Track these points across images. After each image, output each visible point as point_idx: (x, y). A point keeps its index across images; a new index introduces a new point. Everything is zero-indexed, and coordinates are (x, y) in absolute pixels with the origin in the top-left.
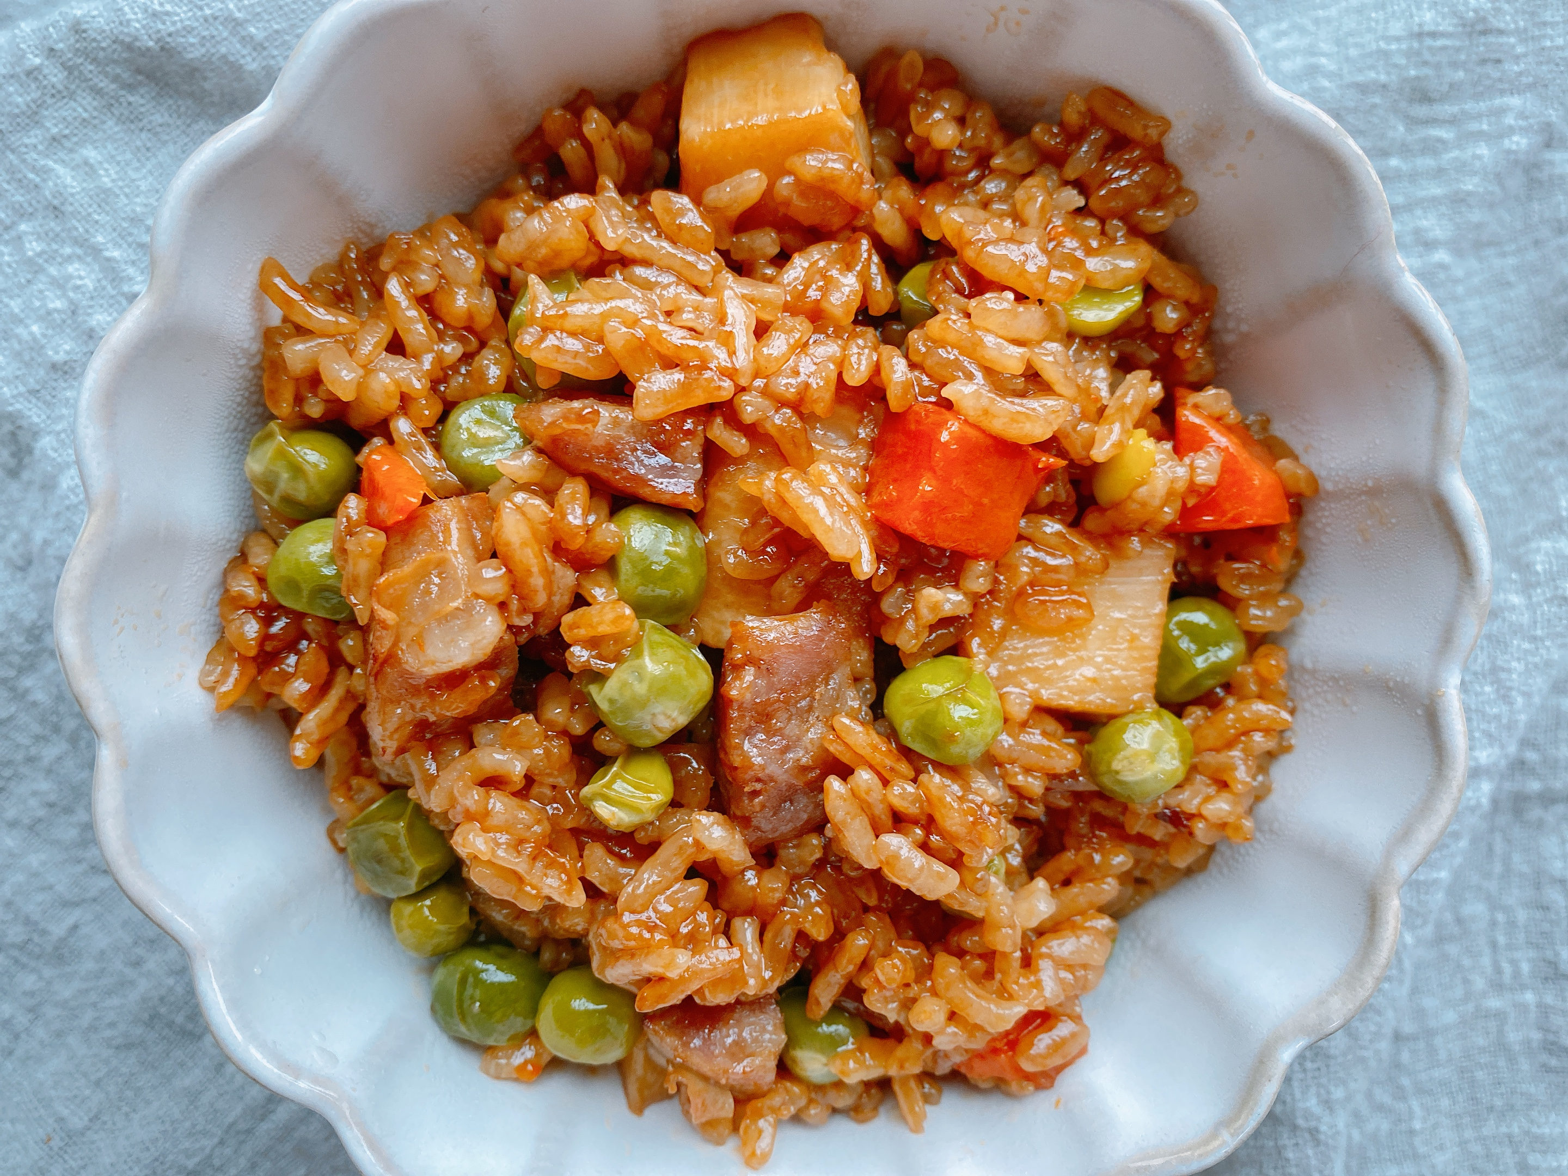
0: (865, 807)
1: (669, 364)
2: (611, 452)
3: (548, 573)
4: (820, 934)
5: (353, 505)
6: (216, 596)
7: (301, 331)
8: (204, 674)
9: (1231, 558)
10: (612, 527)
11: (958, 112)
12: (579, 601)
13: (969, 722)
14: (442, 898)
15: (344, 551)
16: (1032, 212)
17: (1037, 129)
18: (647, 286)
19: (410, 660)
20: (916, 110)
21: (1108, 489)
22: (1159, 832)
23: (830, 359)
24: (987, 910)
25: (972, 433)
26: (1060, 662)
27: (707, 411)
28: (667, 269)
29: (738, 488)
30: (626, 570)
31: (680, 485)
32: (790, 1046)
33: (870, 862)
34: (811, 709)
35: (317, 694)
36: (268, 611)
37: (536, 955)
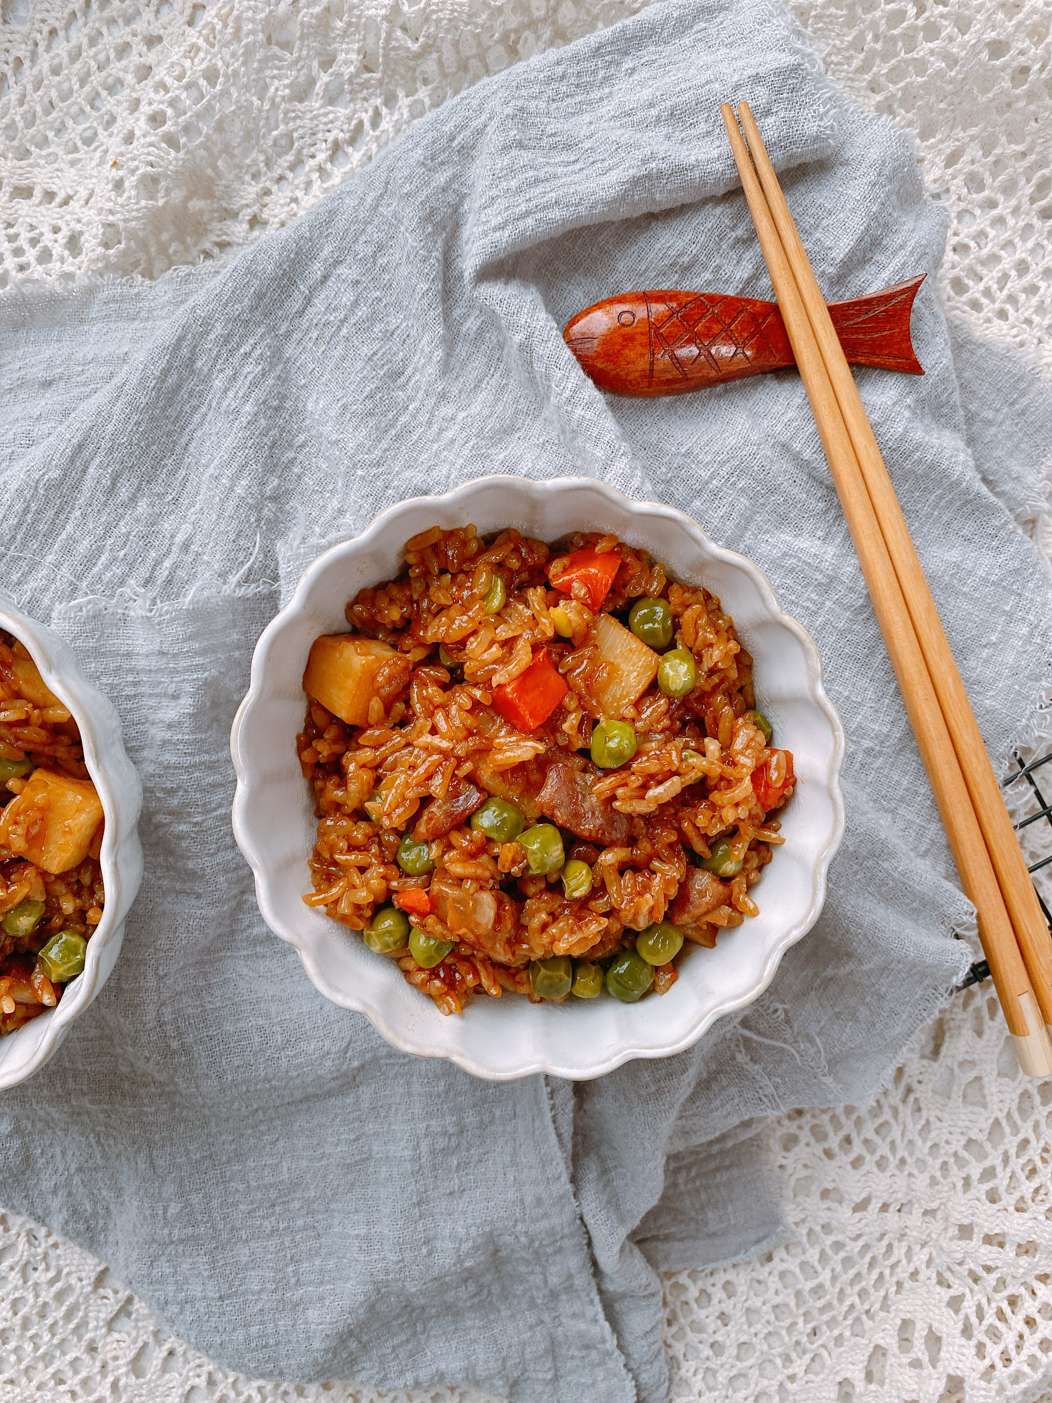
0: (632, 798)
1: (430, 778)
2: (449, 814)
3: (479, 865)
4: (673, 838)
5: (413, 919)
6: (415, 991)
7: (336, 902)
8: (443, 1012)
9: (625, 586)
10: (475, 831)
11: (387, 601)
12: (495, 858)
13: (620, 741)
14: (580, 972)
15: (429, 931)
16: (444, 601)
17: (410, 574)
18: (395, 766)
19: (481, 931)
20: (378, 618)
21: (567, 633)
22: (716, 679)
24: (700, 769)
25: (515, 684)
26: (623, 685)
28: (392, 753)
29: (486, 775)
30: (494, 835)
31: (475, 797)
32: (715, 873)
33: (653, 807)
34: (584, 796)
35: (476, 974)
36: (434, 973)
37: (625, 949)
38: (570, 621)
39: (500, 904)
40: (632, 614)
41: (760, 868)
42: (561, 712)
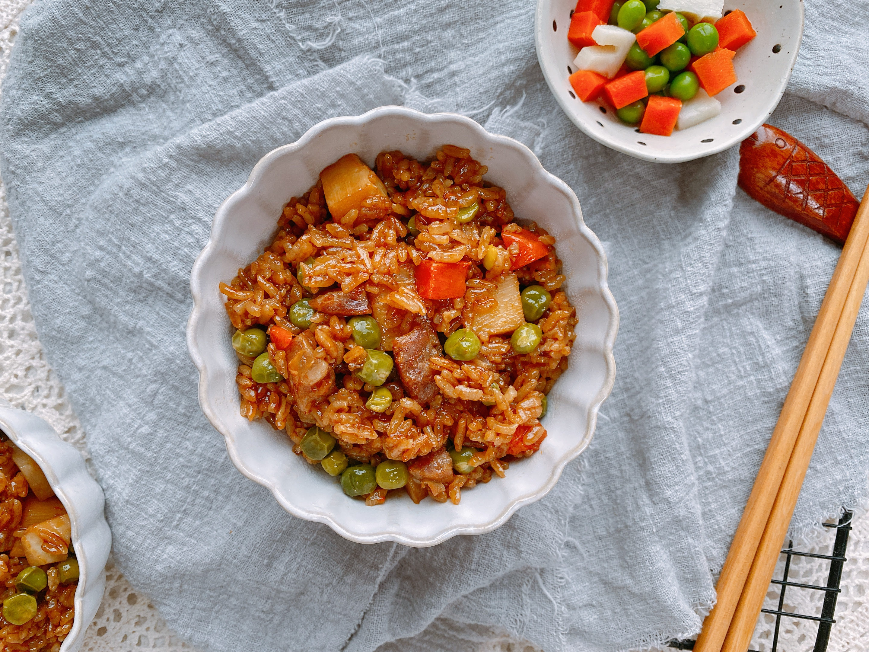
0: (448, 381)
1: (348, 275)
2: (341, 305)
3: (335, 346)
4: (450, 423)
5: (272, 346)
6: (235, 389)
7: (236, 301)
8: (241, 413)
9: (537, 271)
10: (348, 326)
11: (407, 167)
12: (346, 351)
13: (469, 346)
14: (335, 454)
15: (274, 360)
16: (438, 192)
17: (432, 165)
18: (334, 254)
19: (305, 382)
20: (394, 172)
21: (488, 265)
22: (543, 360)
23: (394, 257)
24: (495, 399)
25: (440, 265)
26: (493, 320)
27: (364, 284)
28: (339, 246)
29: (380, 303)
30: (357, 337)
31: (363, 308)
32: (454, 462)
33: (455, 396)
34: (423, 358)
35: (278, 406)
36: (255, 387)
37: (370, 463)
38: (496, 260)
39: (327, 377)
40: (528, 288)
41: (478, 482)
42: (449, 304)
